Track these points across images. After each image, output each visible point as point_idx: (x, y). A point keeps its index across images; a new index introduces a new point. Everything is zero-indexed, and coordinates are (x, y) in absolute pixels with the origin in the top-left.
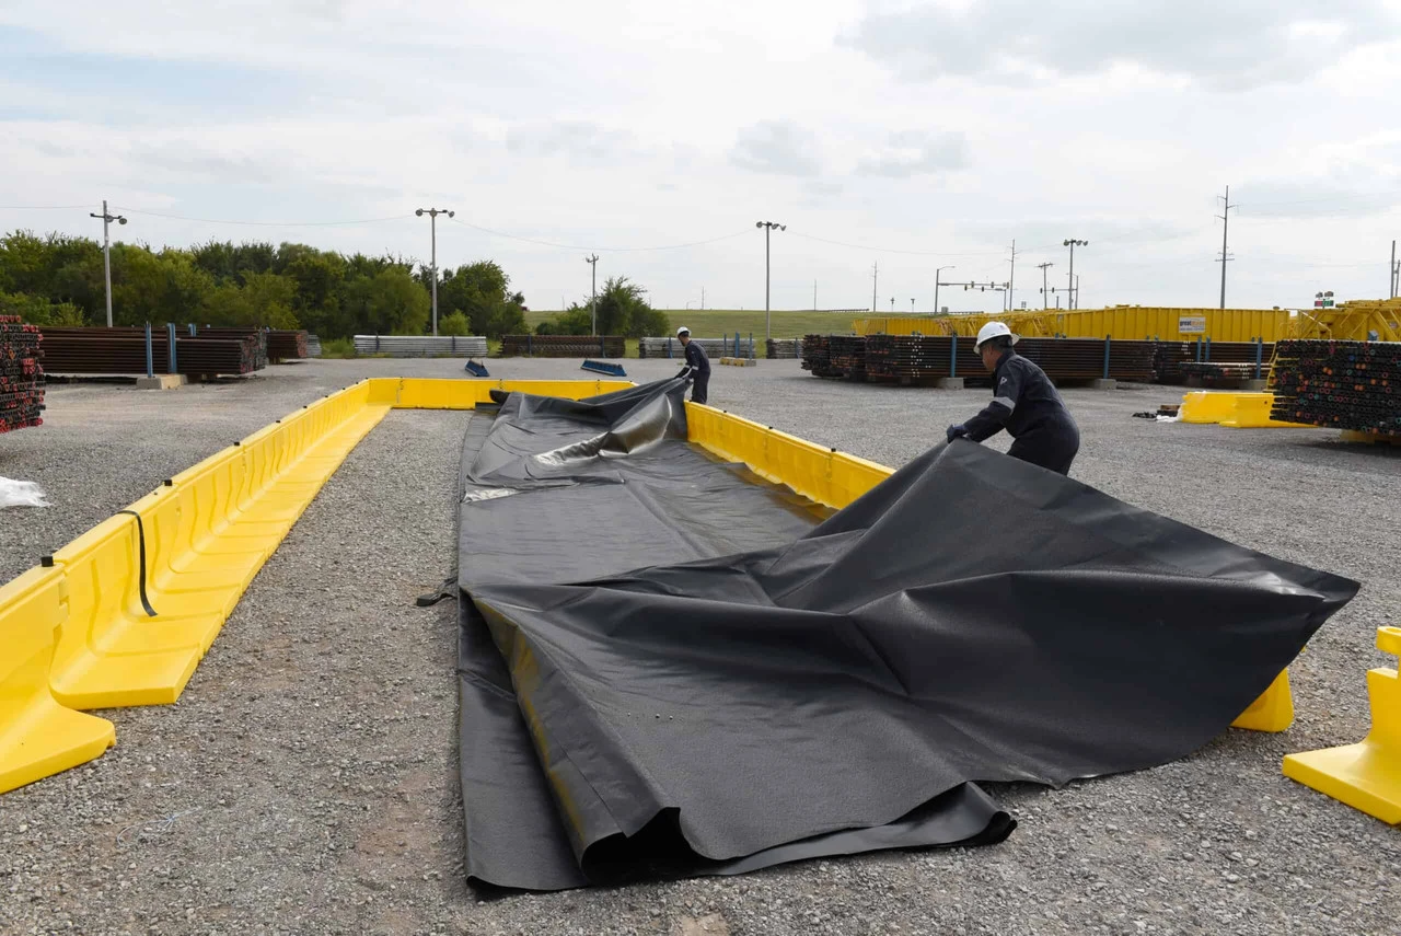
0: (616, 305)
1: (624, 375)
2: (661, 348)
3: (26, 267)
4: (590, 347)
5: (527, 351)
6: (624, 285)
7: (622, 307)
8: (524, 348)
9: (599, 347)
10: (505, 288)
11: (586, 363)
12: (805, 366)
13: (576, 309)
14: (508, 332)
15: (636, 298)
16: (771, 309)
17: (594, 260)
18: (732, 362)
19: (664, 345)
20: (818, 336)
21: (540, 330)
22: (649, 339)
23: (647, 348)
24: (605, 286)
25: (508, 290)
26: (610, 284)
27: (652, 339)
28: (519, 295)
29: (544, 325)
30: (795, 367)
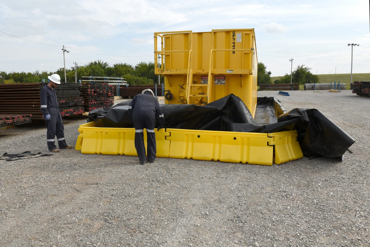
0: (300, 74)
1: (289, 95)
2: (311, 87)
3: (143, 70)
4: (288, 87)
5: (267, 89)
6: (304, 67)
7: (302, 74)
8: (266, 88)
9: (290, 87)
10: (265, 70)
11: (280, 92)
12: (353, 92)
13: (287, 75)
14: (265, 83)
15: (308, 71)
16: (353, 73)
17: (292, 60)
18: (333, 91)
19: (313, 86)
20: (358, 82)
21: (275, 82)
22: (307, 84)
23: (307, 87)
24: (297, 68)
25: (266, 71)
26: (299, 67)
27: (308, 84)
28: (270, 72)
29: (276, 81)
30: (350, 92)
